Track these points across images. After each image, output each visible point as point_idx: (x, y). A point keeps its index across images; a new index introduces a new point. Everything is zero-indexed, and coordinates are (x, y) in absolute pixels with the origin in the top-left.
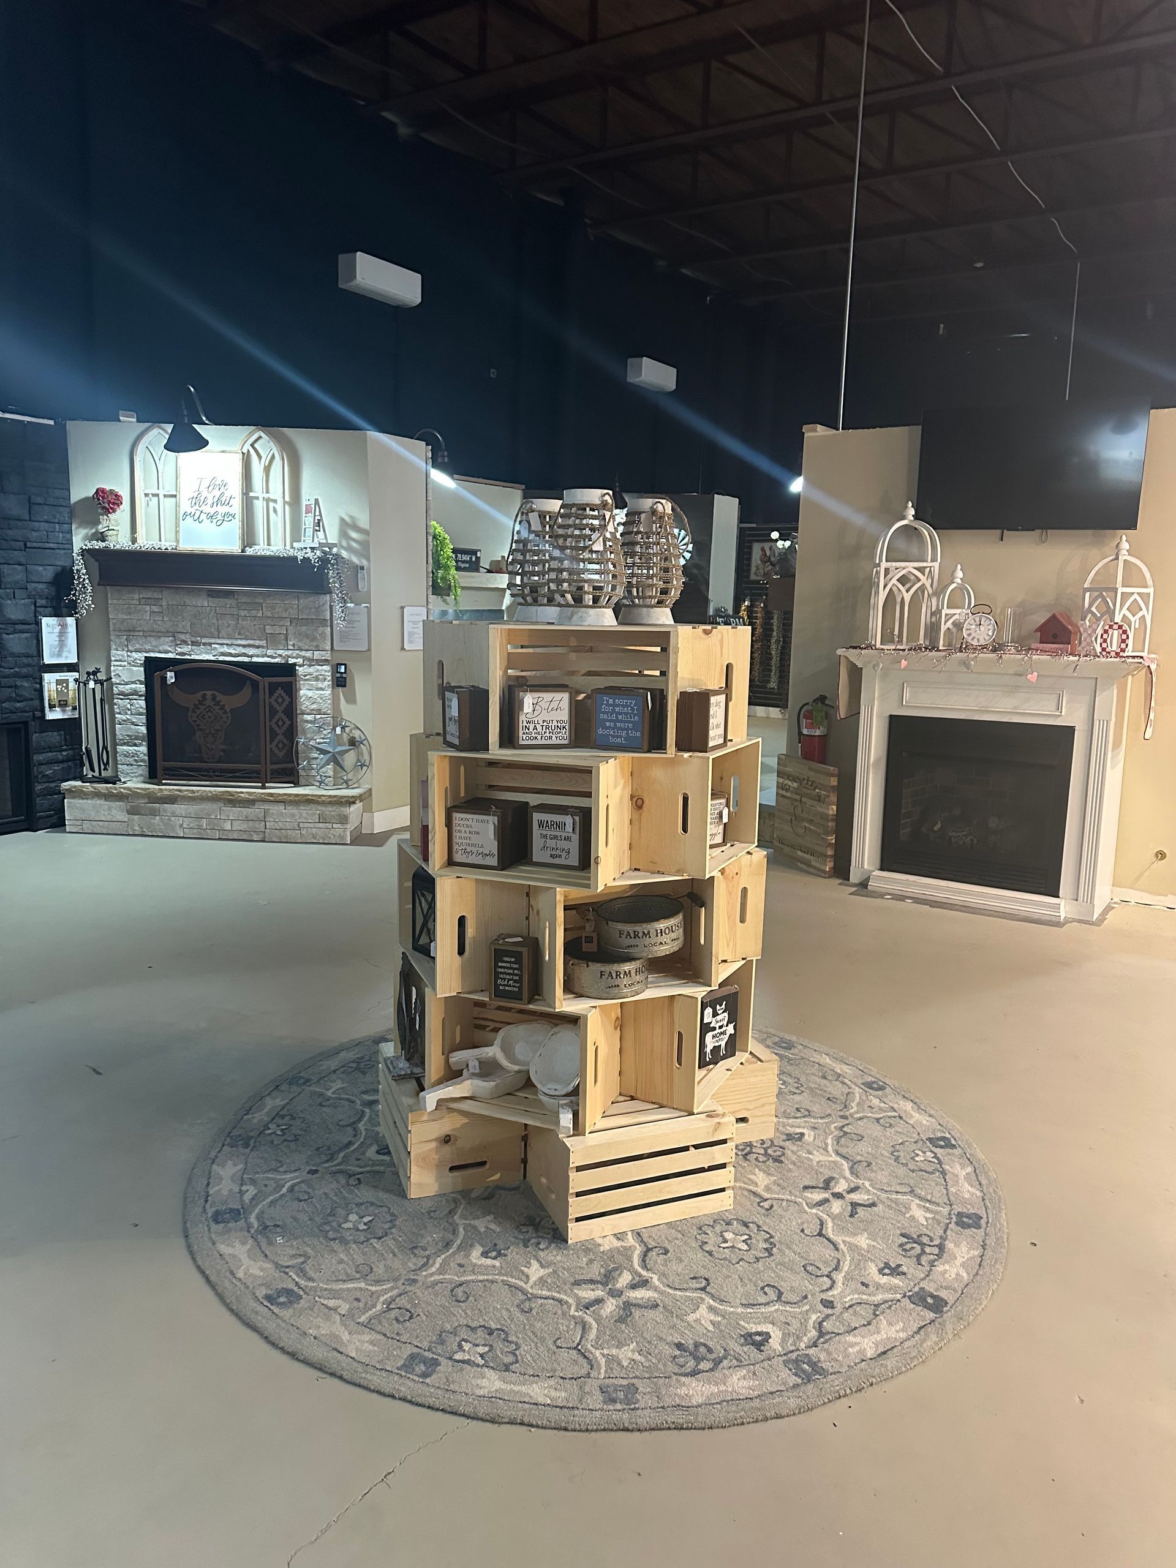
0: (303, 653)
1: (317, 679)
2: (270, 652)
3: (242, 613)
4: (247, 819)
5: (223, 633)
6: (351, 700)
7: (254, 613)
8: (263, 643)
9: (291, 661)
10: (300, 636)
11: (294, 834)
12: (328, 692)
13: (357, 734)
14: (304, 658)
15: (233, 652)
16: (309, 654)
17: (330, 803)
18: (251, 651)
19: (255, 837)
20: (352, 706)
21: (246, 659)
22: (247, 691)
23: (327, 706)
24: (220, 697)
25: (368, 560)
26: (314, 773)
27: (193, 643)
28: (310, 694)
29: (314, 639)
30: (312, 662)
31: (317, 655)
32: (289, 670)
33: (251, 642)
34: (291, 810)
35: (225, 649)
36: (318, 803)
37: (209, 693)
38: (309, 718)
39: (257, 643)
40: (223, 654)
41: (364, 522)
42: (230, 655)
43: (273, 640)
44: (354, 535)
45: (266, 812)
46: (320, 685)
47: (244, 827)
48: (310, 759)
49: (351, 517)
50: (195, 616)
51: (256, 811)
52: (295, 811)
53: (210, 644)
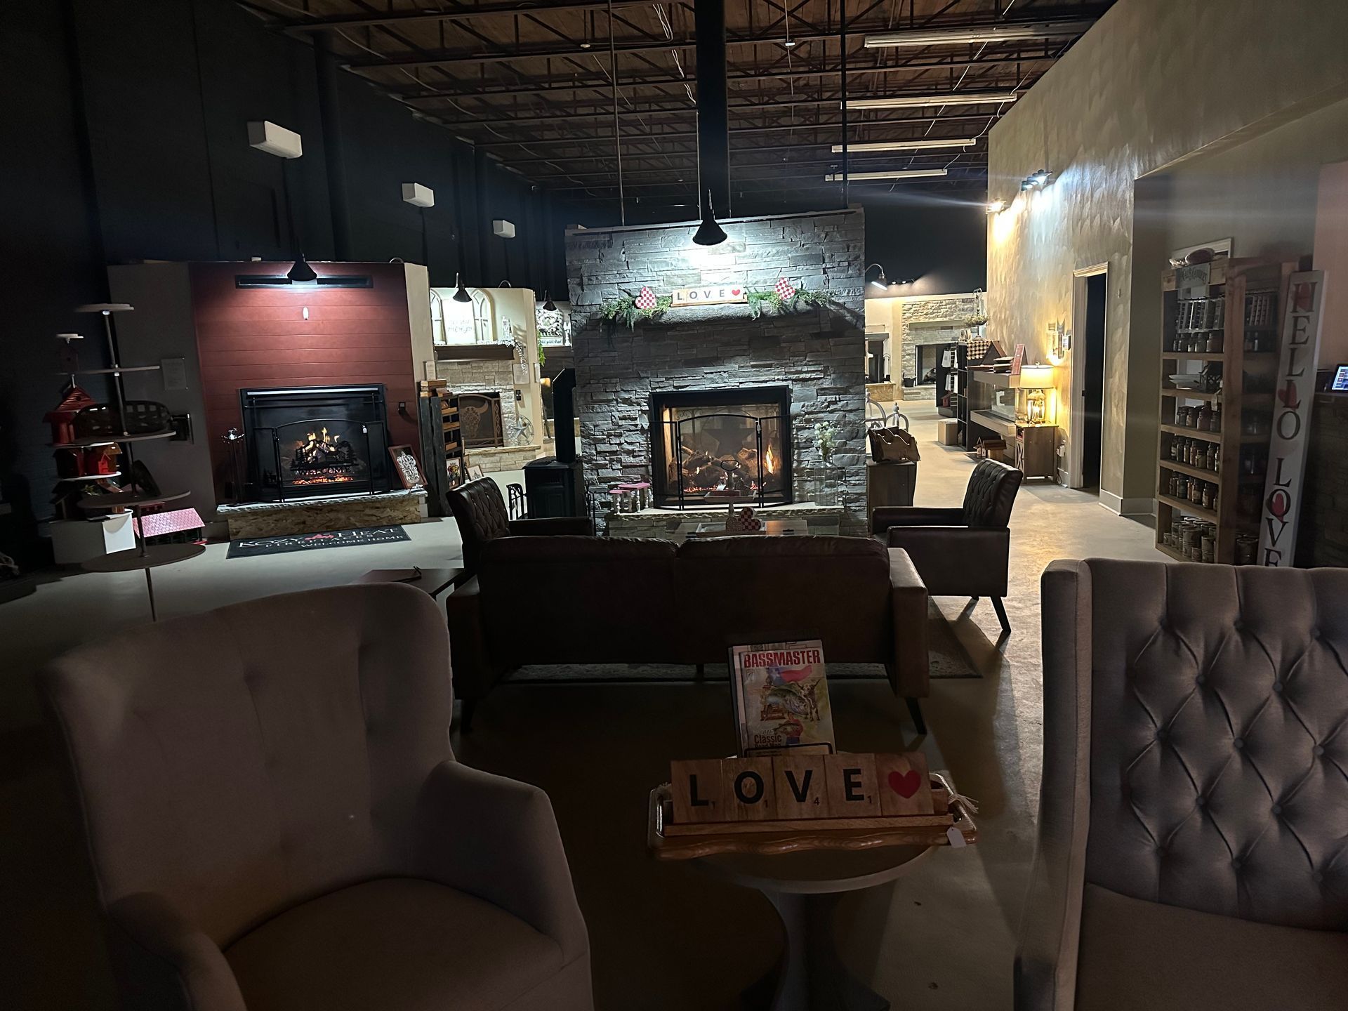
0: (502, 387)
1: (508, 398)
2: (487, 388)
3: (474, 371)
4: (492, 462)
5: (466, 381)
6: (523, 406)
7: (479, 370)
8: (484, 384)
9: (497, 391)
10: (500, 379)
11: (513, 467)
12: (514, 403)
13: (527, 421)
14: (503, 389)
15: (471, 389)
16: (504, 387)
17: (529, 450)
18: (479, 388)
19: (496, 470)
20: (523, 409)
21: (477, 392)
22: (486, 405)
23: (513, 410)
24: (475, 409)
25: (527, 343)
26: (510, 440)
27: (453, 387)
28: (506, 405)
29: (507, 380)
30: (506, 390)
31: (508, 387)
32: (496, 395)
33: (479, 384)
34: (512, 455)
35: (467, 388)
36: (524, 451)
37: (470, 408)
38: (506, 415)
39: (481, 384)
40: (466, 390)
41: (524, 328)
42: (470, 390)
43: (489, 383)
44: (519, 333)
45: (501, 458)
46: (510, 400)
47: (491, 466)
48: (507, 434)
49: (519, 326)
50: (452, 374)
51: (497, 458)
52: (513, 456)
53: (460, 386)
